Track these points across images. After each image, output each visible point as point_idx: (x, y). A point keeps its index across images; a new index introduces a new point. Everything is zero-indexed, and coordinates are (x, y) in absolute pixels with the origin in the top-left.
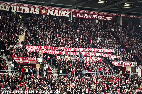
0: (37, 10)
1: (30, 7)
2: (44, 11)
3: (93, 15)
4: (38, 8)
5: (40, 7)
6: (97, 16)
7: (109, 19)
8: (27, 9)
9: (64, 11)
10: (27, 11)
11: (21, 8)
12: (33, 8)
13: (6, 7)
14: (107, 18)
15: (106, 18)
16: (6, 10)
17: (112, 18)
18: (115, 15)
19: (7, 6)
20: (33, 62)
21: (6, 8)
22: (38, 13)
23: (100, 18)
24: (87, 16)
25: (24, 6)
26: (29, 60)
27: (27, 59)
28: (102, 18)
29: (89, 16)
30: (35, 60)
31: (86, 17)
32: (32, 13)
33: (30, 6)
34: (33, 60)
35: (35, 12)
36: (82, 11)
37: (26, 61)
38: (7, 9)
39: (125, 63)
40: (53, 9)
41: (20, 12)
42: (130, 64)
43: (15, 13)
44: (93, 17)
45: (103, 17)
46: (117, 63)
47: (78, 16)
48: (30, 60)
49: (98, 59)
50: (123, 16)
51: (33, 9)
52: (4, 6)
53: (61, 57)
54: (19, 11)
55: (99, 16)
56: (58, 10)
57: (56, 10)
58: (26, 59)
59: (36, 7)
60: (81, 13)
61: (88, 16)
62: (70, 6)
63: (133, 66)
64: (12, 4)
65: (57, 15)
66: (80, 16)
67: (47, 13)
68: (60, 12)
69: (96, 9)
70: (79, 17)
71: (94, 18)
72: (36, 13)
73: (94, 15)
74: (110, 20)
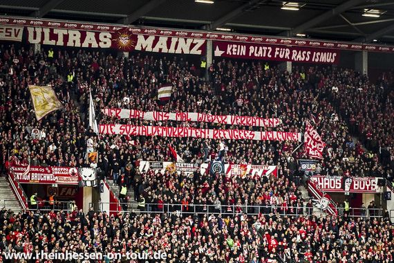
0: (105, 37)
1: (83, 28)
2: (124, 41)
3: (278, 49)
4: (108, 30)
5: (112, 27)
6: (287, 50)
7: (326, 58)
8: (75, 35)
9: (186, 40)
10: (74, 41)
11: (55, 31)
12: (92, 30)
13: (13, 31)
14: (319, 56)
15: (316, 57)
16: (13, 38)
17: (335, 54)
18: (347, 46)
19: (13, 28)
20: (67, 180)
21: (10, 33)
22: (109, 45)
23: (299, 56)
24: (257, 53)
25: (66, 25)
26: (55, 175)
27: (49, 171)
28: (306, 55)
29: (263, 50)
30: (73, 174)
31: (256, 55)
32: (90, 45)
33: (82, 26)
34: (69, 175)
35: (98, 43)
36: (244, 38)
37: (48, 177)
38: (16, 36)
39: (353, 182)
40: (152, 34)
41: (53, 42)
42: (368, 186)
43: (38, 48)
44: (277, 53)
45: (309, 53)
46: (327, 181)
47: (229, 51)
48: (58, 173)
49: (266, 169)
50: (371, 48)
51: (94, 34)
52: (5, 28)
53: (151, 164)
54: (50, 40)
55: (294, 51)
56: (166, 35)
57: (163, 34)
58: (46, 172)
59: (100, 29)
60: (237, 44)
61: (260, 52)
62: (204, 25)
63: (377, 191)
64: (28, 22)
65: (165, 50)
66: (237, 52)
67: (135, 44)
68: (174, 40)
69: (285, 31)
70: (234, 53)
71: (278, 56)
72: (102, 45)
73: (280, 47)
74: (328, 61)
